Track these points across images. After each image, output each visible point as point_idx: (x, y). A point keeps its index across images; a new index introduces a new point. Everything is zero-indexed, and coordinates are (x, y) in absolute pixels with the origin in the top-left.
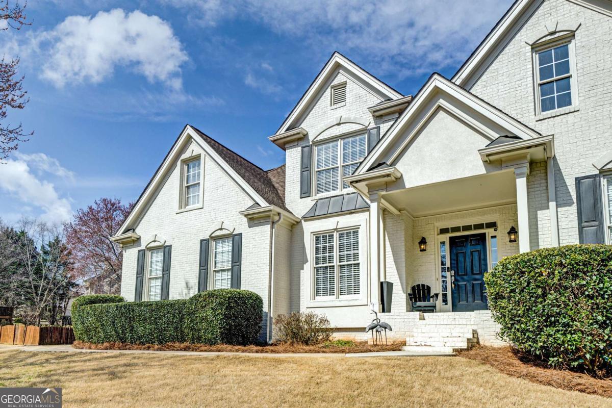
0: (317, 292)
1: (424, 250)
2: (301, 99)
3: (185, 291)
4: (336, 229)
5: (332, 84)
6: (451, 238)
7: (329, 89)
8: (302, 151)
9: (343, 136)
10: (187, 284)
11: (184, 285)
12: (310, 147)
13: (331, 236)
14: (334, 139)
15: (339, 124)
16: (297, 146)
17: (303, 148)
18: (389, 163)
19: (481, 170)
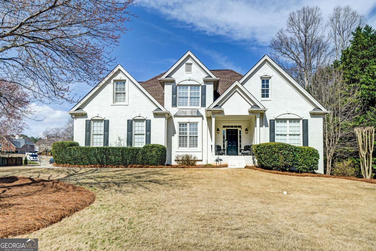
0: (180, 146)
1: (219, 133)
2: (173, 65)
3: (118, 141)
4: (189, 122)
5: (186, 62)
6: (227, 129)
7: (185, 64)
8: (173, 87)
9: (191, 85)
10: (119, 138)
11: (118, 139)
12: (176, 86)
13: (186, 124)
14: (187, 85)
15: (189, 80)
16: (170, 84)
17: (173, 86)
18: (220, 106)
19: (248, 114)
